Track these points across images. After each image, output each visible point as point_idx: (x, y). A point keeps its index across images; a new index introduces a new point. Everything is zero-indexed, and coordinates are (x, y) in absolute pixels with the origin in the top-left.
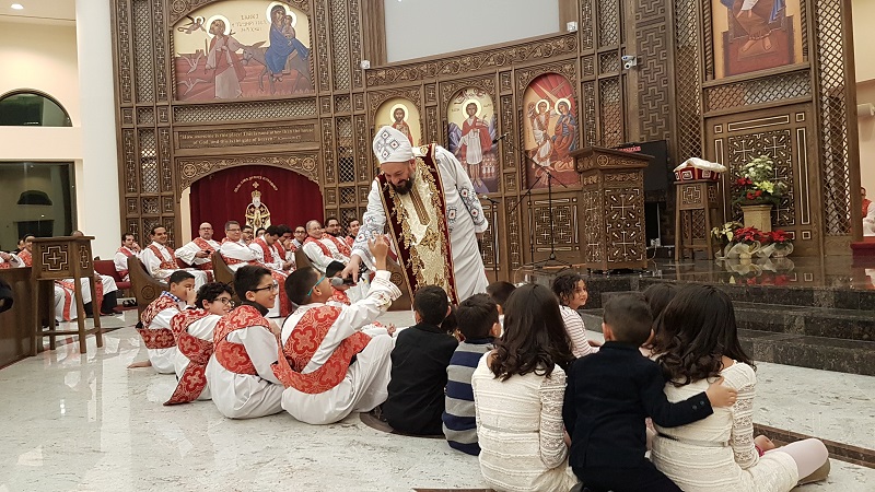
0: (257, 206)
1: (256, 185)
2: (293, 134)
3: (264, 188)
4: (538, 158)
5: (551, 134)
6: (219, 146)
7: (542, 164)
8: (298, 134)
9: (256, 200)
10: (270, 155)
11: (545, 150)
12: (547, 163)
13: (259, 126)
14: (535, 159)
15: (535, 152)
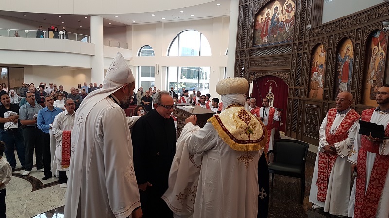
0: (270, 93)
1: (271, 84)
2: (283, 62)
3: (273, 86)
6: (261, 66)
8: (285, 62)
9: (270, 90)
10: (275, 71)
13: (274, 58)
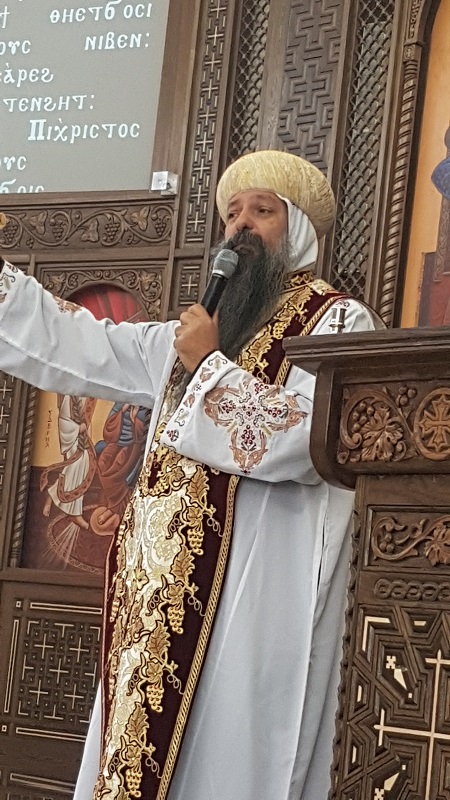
4: (60, 492)
5: (96, 436)
7: (66, 508)
11: (76, 474)
12: (76, 508)
14: (52, 491)
15: (55, 474)
